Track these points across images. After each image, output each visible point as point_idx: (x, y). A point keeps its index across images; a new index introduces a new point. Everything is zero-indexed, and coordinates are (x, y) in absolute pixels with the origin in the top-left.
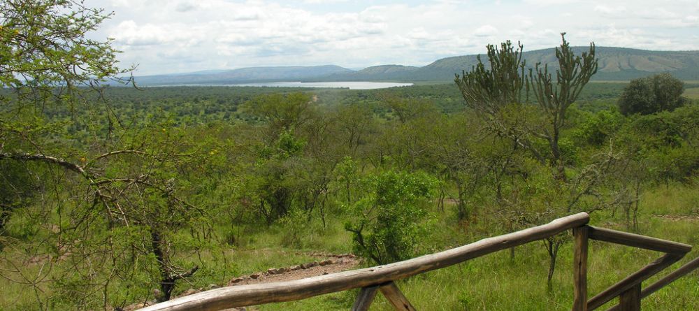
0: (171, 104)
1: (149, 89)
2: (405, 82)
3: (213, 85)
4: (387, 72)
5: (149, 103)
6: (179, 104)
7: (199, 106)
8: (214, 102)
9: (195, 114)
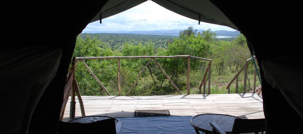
0: (155, 40)
1: (144, 35)
2: (228, 36)
3: (165, 35)
4: (222, 32)
5: (147, 39)
6: (157, 40)
7: (164, 41)
8: (169, 40)
9: (163, 43)
